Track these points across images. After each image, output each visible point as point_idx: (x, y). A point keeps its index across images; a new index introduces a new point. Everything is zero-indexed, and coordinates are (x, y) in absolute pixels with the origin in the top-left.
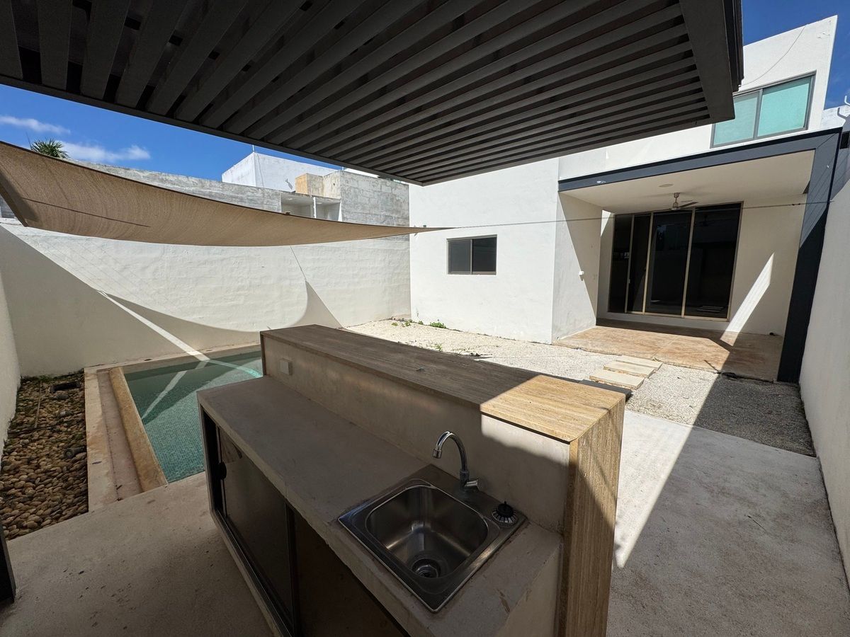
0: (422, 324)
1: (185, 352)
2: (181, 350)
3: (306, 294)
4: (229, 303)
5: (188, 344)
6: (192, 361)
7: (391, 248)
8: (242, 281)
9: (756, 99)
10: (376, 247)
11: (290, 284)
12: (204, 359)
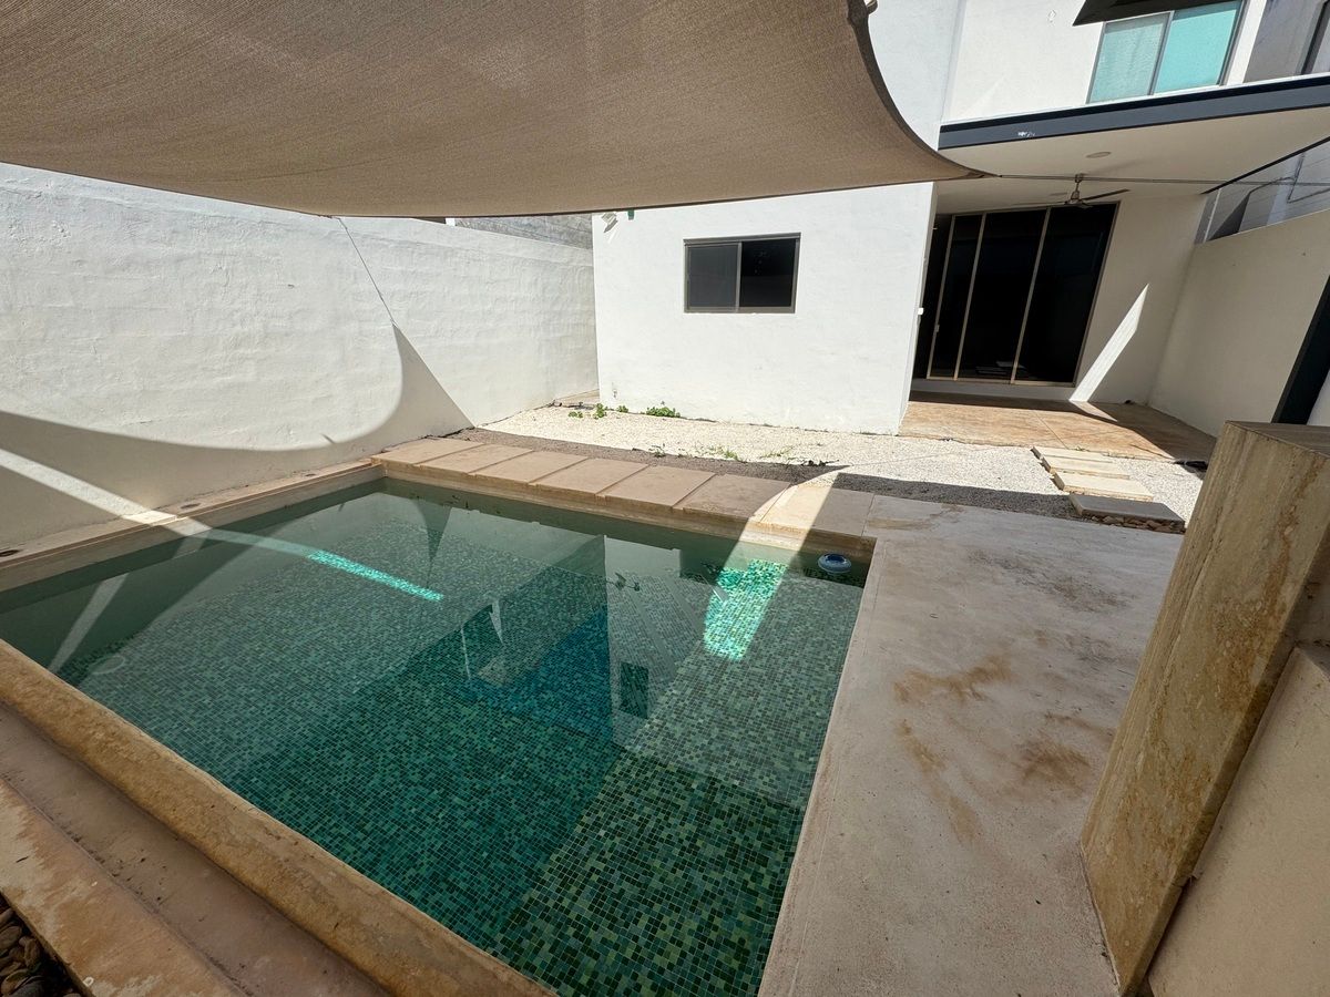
0: (626, 411)
1: (118, 518)
2: (107, 513)
3: (397, 357)
4: (219, 379)
5: (123, 496)
6: (159, 539)
7: (546, 258)
8: (242, 322)
9: (1161, 25)
10: (520, 254)
11: (360, 333)
12: (192, 529)
